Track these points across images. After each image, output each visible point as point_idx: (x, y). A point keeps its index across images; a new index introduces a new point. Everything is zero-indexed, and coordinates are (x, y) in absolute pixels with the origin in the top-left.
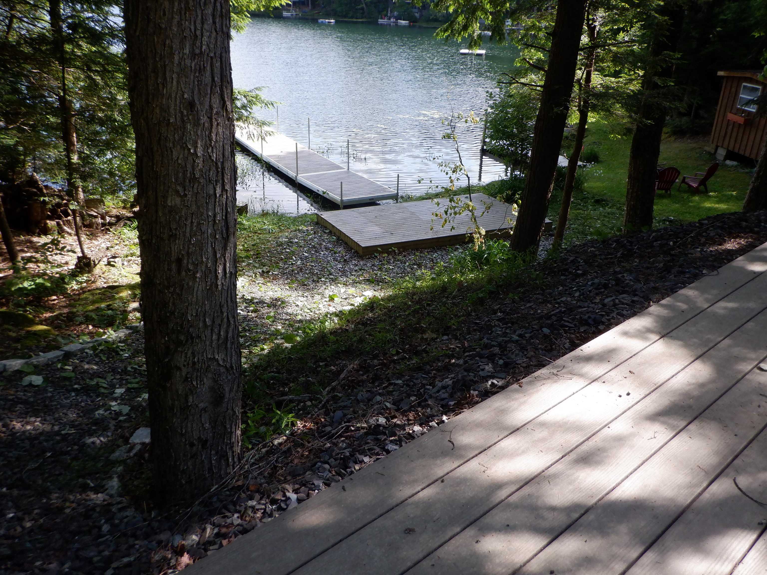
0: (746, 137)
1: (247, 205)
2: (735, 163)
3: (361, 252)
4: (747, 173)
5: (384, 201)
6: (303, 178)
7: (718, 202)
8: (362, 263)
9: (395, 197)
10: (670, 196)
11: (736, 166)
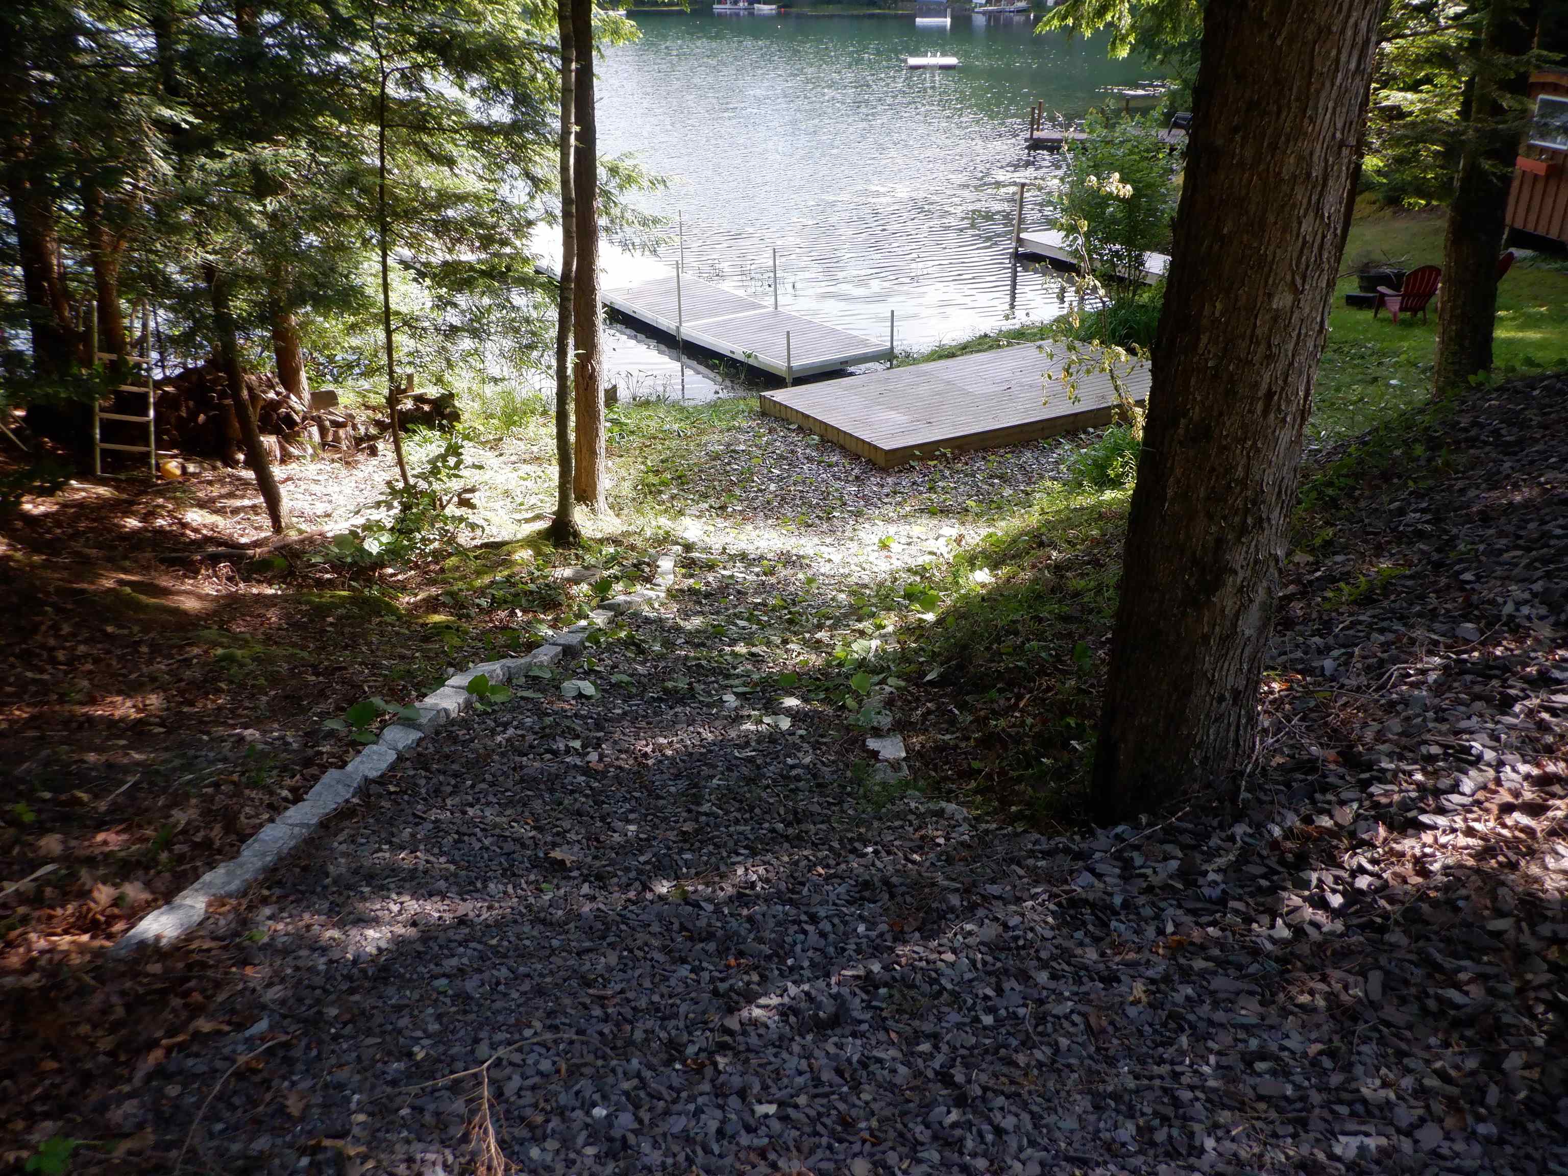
0: (1549, 201)
1: (615, 387)
2: (1528, 253)
3: (881, 461)
4: (1557, 270)
5: (863, 367)
6: (692, 331)
7: (1521, 328)
8: (890, 480)
9: (889, 357)
10: (1424, 322)
11: (1533, 259)
